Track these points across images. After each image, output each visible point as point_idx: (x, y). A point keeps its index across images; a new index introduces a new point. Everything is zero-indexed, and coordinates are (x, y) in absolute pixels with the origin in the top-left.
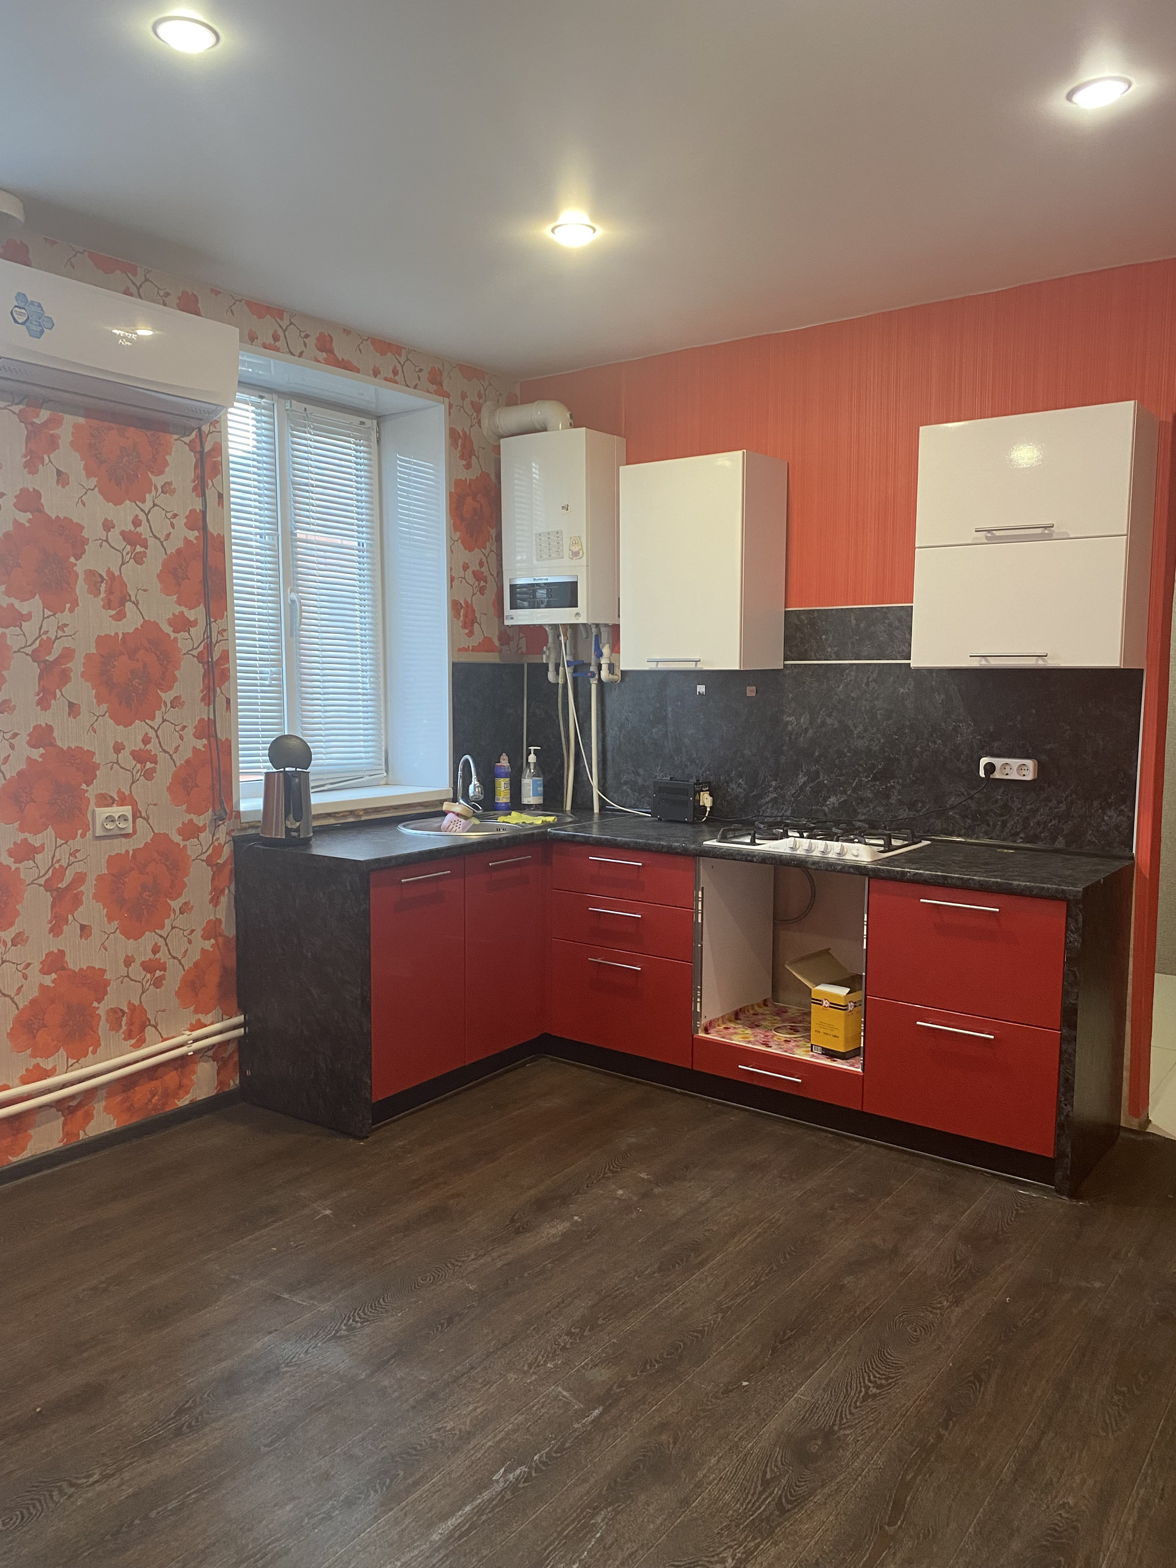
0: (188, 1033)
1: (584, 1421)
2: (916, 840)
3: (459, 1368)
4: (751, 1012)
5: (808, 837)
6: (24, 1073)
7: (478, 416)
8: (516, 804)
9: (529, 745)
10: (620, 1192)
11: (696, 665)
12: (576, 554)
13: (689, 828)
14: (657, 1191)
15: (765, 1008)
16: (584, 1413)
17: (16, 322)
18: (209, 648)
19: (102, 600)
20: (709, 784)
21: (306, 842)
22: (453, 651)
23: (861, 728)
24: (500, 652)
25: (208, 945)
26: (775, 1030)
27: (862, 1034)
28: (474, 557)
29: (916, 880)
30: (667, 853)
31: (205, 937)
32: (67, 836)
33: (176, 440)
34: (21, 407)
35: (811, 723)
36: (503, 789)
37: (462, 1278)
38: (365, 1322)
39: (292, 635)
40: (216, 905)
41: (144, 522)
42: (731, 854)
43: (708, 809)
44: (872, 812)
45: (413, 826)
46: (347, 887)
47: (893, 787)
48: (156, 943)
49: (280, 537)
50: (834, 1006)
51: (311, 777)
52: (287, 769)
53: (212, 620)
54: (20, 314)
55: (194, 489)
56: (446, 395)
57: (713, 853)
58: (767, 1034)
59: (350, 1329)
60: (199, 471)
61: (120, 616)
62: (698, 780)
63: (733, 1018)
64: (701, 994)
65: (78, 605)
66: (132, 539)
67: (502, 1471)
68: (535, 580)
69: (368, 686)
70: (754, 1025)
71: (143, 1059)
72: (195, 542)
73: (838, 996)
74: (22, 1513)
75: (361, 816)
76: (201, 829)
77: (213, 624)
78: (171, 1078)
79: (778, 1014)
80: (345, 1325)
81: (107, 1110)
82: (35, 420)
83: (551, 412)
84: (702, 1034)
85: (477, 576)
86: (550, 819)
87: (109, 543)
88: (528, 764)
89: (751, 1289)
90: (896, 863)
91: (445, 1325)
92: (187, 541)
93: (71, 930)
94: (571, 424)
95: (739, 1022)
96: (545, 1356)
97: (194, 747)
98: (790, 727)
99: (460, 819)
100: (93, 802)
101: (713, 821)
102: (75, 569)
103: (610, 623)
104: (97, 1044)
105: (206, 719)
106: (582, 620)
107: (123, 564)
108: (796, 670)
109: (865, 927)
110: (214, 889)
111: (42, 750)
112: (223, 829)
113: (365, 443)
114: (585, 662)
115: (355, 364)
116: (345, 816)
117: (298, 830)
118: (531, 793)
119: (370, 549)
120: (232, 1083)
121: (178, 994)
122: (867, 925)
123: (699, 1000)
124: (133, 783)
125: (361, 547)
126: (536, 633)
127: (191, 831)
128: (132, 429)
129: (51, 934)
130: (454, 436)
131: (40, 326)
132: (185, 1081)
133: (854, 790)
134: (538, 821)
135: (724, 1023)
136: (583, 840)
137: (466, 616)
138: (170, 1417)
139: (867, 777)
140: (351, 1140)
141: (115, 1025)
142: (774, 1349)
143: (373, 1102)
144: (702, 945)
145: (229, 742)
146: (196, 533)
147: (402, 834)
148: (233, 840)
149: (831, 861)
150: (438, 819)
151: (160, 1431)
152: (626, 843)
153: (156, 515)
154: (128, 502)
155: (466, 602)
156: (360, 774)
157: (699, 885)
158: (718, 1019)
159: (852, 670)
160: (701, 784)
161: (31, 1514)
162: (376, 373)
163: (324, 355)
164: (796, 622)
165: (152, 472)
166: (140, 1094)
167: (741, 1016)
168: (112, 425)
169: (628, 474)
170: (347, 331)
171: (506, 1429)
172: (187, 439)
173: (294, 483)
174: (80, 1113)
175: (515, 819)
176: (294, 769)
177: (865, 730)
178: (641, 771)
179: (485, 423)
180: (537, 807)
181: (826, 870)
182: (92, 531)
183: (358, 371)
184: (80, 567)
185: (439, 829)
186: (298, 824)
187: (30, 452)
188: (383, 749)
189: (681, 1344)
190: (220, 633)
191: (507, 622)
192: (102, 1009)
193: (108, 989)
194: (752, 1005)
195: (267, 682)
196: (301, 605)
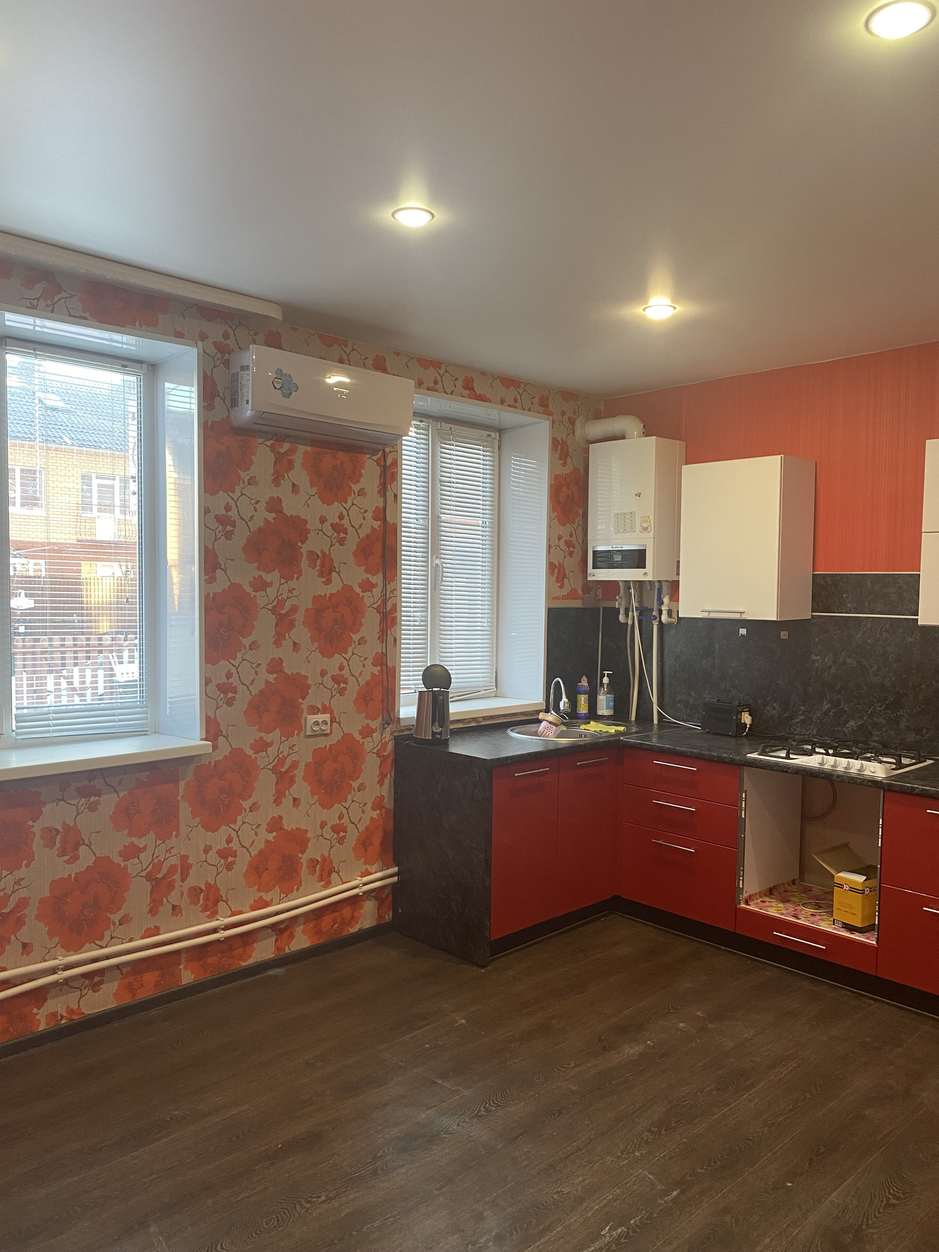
0: (360, 878)
1: (666, 1199)
2: (922, 759)
3: (569, 1148)
4: (783, 889)
5: (833, 755)
6: (252, 903)
7: (573, 427)
8: (593, 715)
9: (603, 670)
10: (682, 1025)
11: (741, 615)
12: (646, 529)
13: (733, 740)
14: (710, 1026)
15: (794, 887)
16: (667, 1192)
17: (275, 388)
18: (385, 602)
19: (317, 571)
20: (748, 706)
21: (445, 743)
22: (548, 598)
23: (875, 668)
24: (583, 599)
25: (375, 814)
26: (803, 905)
27: (877, 914)
28: (565, 531)
29: (924, 795)
30: (717, 761)
31: (374, 809)
32: (288, 735)
33: (368, 458)
34: (272, 442)
35: (834, 662)
36: (583, 703)
37: (566, 1080)
38: (498, 1106)
39: (435, 589)
40: (381, 786)
41: (346, 517)
42: (770, 766)
43: (748, 726)
44: (884, 734)
45: (517, 730)
46: (476, 777)
47: (902, 716)
48: (341, 812)
49: (430, 520)
50: (852, 889)
51: (450, 696)
52: (434, 689)
53: (387, 583)
54: (278, 383)
55: (379, 492)
56: (550, 414)
57: (754, 764)
58: (797, 908)
59: (487, 1110)
60: (382, 480)
61: (328, 582)
62: (740, 703)
63: (768, 894)
64: (743, 873)
65: (302, 575)
66: (338, 528)
67: (607, 1228)
68: (612, 547)
69: (485, 624)
70: (785, 901)
71: (330, 897)
72: (378, 528)
73: (856, 882)
74: (277, 1217)
75: (479, 722)
76: (373, 731)
77: (388, 586)
78: (347, 911)
79: (805, 892)
80: (484, 1107)
81: (303, 932)
82: (280, 450)
83: (629, 424)
84: (743, 905)
85: (569, 544)
86: (621, 729)
87: (323, 532)
88: (602, 684)
89: (790, 1111)
90: (906, 779)
91: (557, 1115)
92: (373, 528)
93: (287, 801)
94: (643, 433)
95: (772, 896)
96: (633, 1146)
97: (372, 672)
98: (816, 664)
99: (552, 726)
100: (305, 711)
101: (752, 735)
102: (301, 550)
103: (670, 579)
104: (300, 884)
105: (380, 652)
106: (649, 578)
107: (331, 546)
108: (822, 620)
109: (880, 829)
110: (381, 773)
111: (275, 675)
112: (388, 730)
113: (490, 449)
114: (649, 607)
115: (488, 396)
116: (469, 722)
117: (440, 733)
118: (604, 707)
119: (490, 525)
120: (387, 917)
121: (354, 849)
122: (882, 828)
123: (741, 878)
124: (331, 698)
125: (484, 524)
126: (612, 586)
127: (367, 732)
128: (340, 453)
129: (274, 805)
130: (555, 443)
131: (290, 389)
132: (356, 914)
133: (870, 716)
134: (612, 730)
135: (761, 897)
136: (649, 748)
137: (559, 573)
138: (368, 1161)
139: (880, 707)
140: (475, 968)
141: (312, 872)
142: (811, 1161)
143: (491, 940)
144: (745, 835)
145: (394, 668)
146: (379, 523)
147: (511, 737)
148: (395, 739)
149: (853, 775)
150: (535, 725)
151: (362, 1170)
152: (683, 752)
153: (354, 511)
154: (336, 503)
155: (559, 563)
156: (478, 689)
157: (743, 788)
158: (756, 894)
159: (867, 623)
160: (743, 706)
161: (283, 1219)
162: (502, 402)
163: (468, 392)
164: (822, 583)
165: (352, 482)
166: (326, 922)
167: (774, 892)
168: (328, 450)
169: (688, 470)
170: (483, 374)
171: (608, 1198)
172: (375, 458)
173: (441, 481)
174: (286, 934)
175: (594, 727)
176: (439, 689)
177: (879, 670)
178: (692, 693)
179: (578, 432)
180: (608, 717)
181: (849, 782)
182: (313, 524)
183: (490, 401)
184: (305, 549)
185: (535, 734)
186: (441, 729)
187: (276, 472)
188: (494, 670)
189: (737, 1148)
190: (392, 592)
191: (589, 578)
192: (304, 858)
193: (309, 844)
194: (783, 884)
195: (417, 623)
196: (443, 567)
